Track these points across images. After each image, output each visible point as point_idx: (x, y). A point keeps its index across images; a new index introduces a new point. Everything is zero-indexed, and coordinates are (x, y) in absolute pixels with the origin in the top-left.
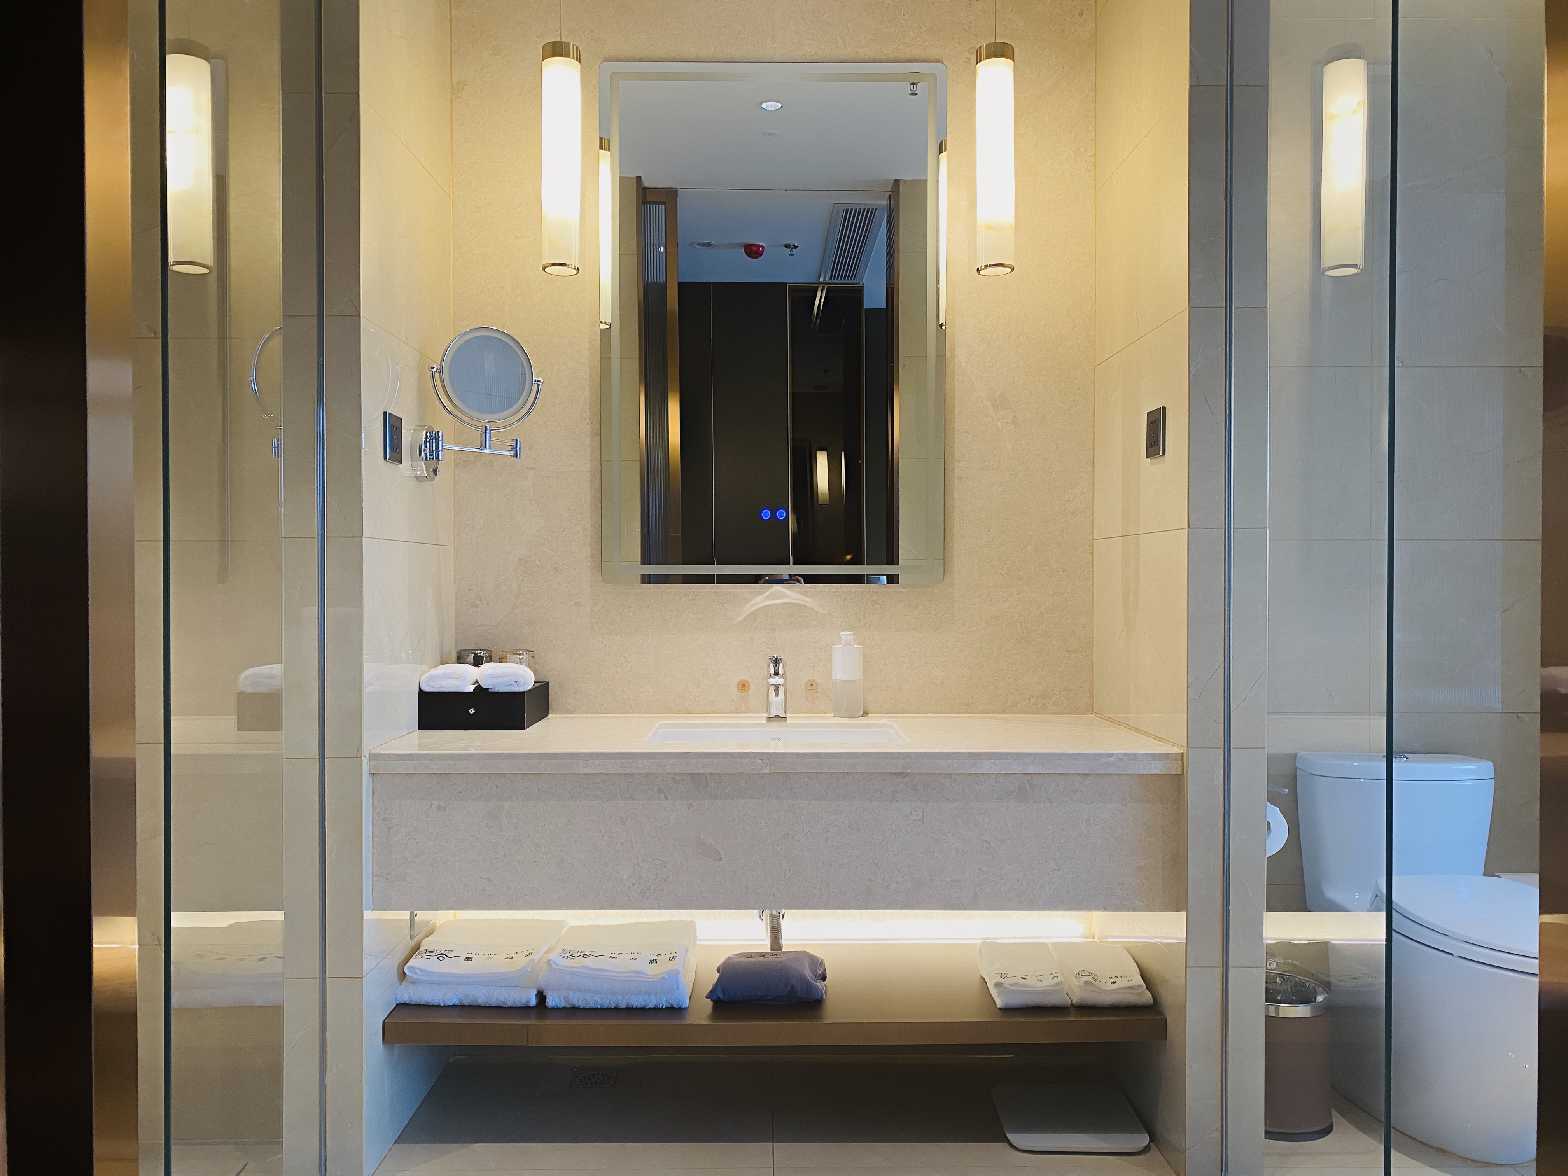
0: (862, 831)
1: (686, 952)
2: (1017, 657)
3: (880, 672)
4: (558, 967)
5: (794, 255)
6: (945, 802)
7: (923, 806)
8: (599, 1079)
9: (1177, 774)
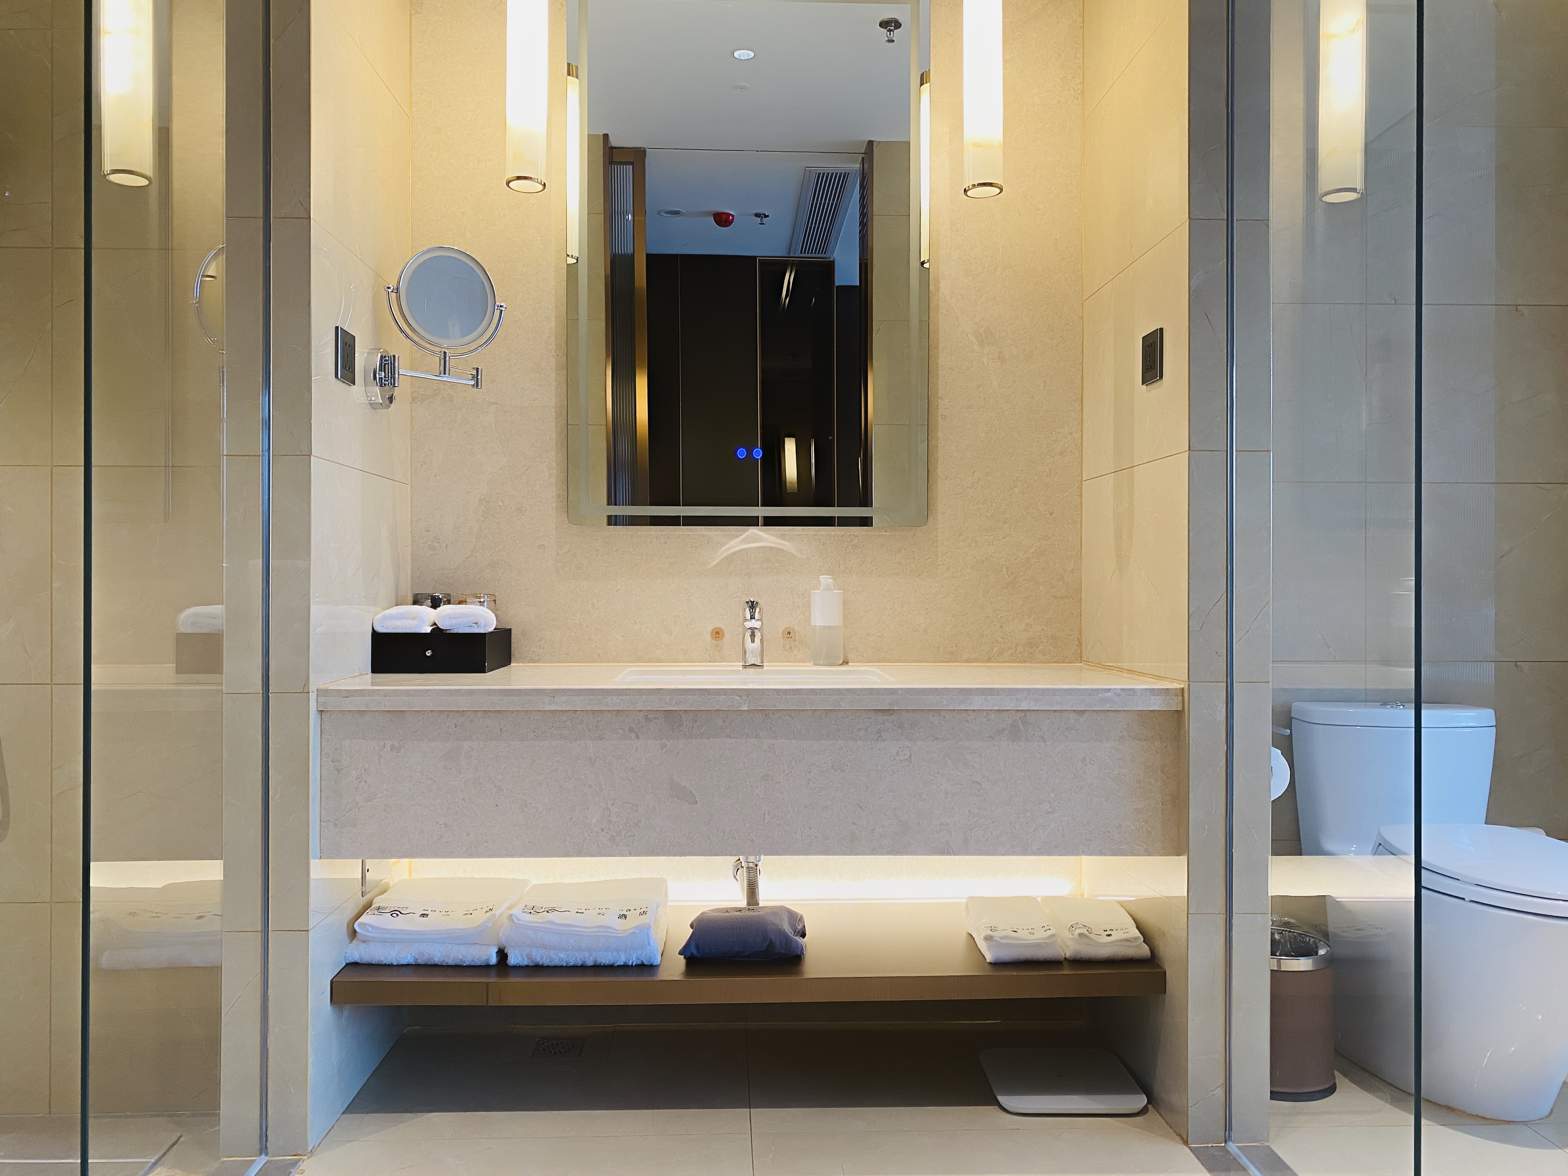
0: (845, 772)
1: (658, 907)
2: (1003, 603)
3: (861, 619)
4: (521, 922)
5: (764, 224)
6: (933, 741)
7: (910, 745)
8: (563, 1048)
9: (1177, 711)
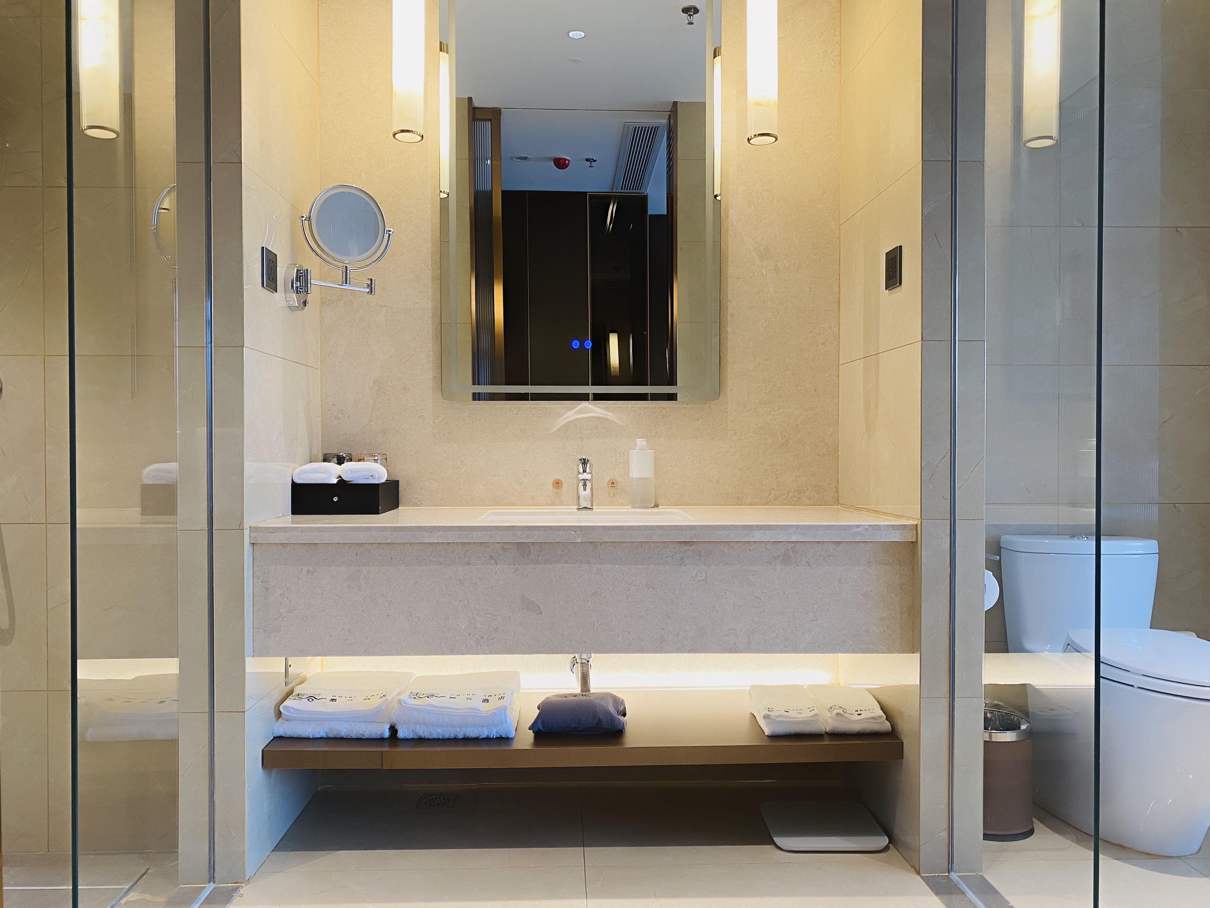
0: (656, 590)
1: (512, 694)
2: (778, 460)
3: (668, 472)
4: (408, 706)
5: (593, 167)
6: (724, 565)
7: (706, 569)
8: (441, 801)
9: (912, 542)
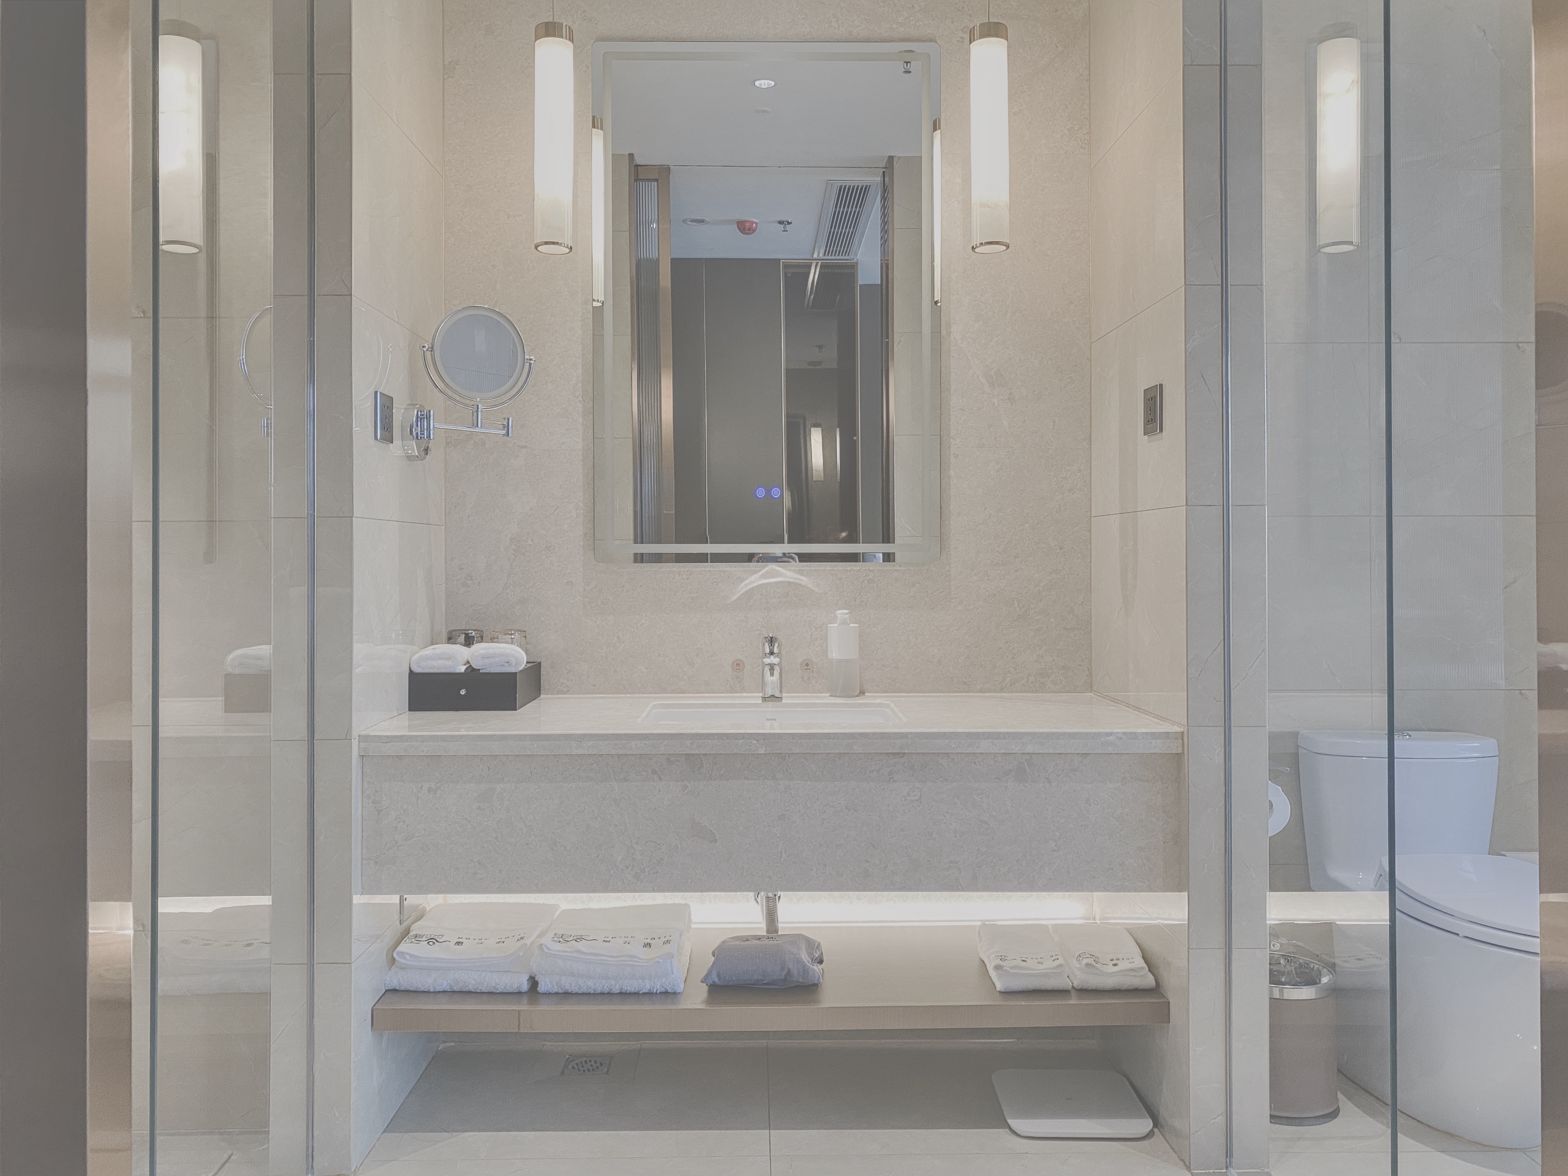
0: (859, 812)
1: (681, 935)
2: (1015, 635)
3: (877, 651)
4: (551, 952)
5: (787, 231)
6: (942, 782)
7: (920, 786)
8: (592, 1066)
9: (1178, 753)
